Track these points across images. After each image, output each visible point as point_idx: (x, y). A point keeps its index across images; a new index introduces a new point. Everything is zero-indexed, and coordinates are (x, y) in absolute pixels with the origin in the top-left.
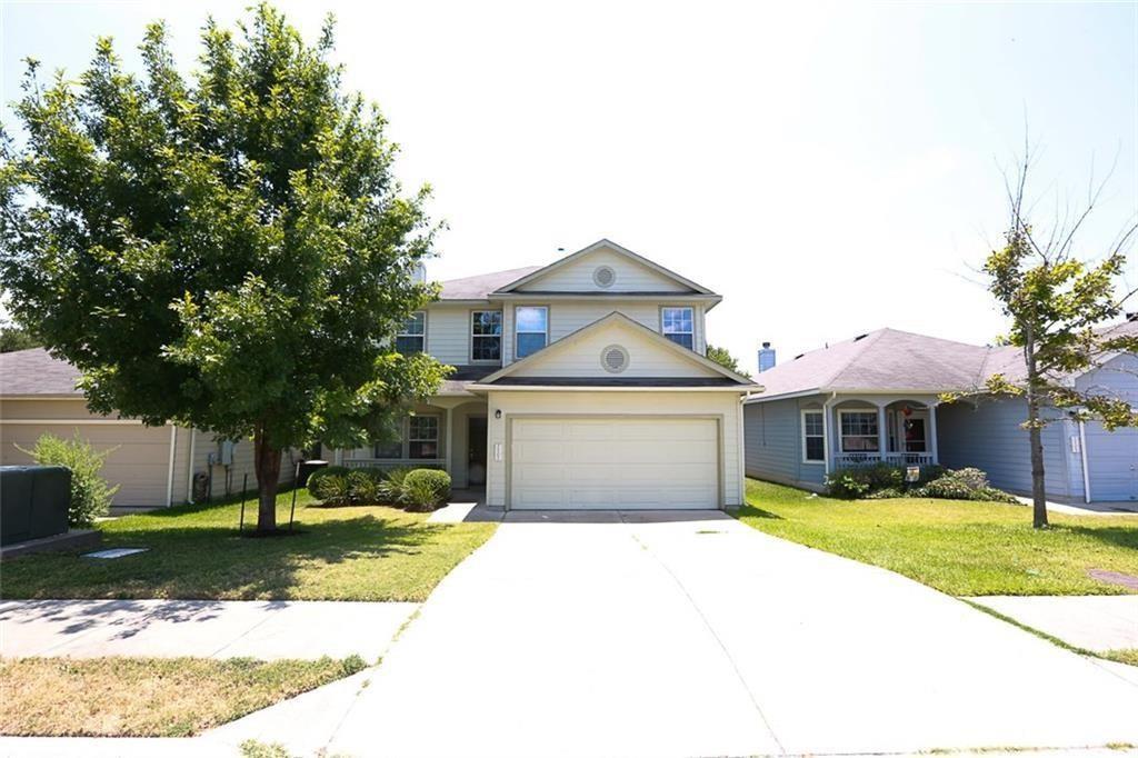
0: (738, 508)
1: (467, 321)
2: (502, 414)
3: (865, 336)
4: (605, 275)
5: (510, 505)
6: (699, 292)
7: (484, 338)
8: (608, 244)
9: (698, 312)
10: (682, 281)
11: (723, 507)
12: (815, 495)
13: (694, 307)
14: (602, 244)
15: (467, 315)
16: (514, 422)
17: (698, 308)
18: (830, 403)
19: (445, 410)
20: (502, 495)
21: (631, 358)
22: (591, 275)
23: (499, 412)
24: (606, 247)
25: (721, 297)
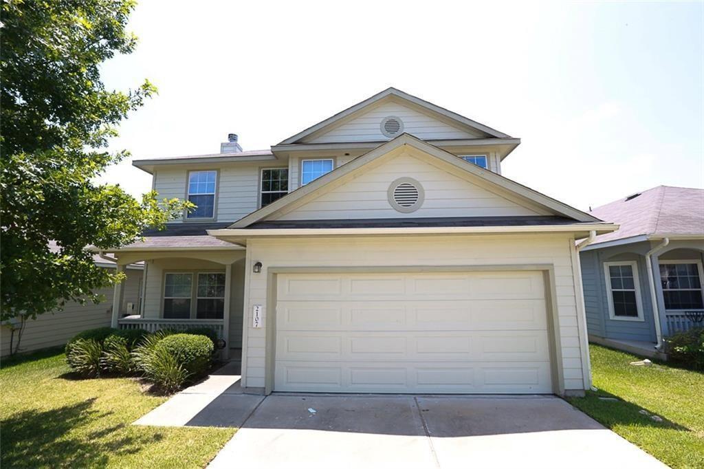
0: (583, 395)
1: (257, 178)
2: (264, 268)
3: (637, 195)
4: (392, 126)
5: (273, 385)
6: (496, 137)
7: (273, 194)
8: (394, 92)
9: (492, 159)
10: (474, 125)
11: (562, 393)
12: (647, 361)
13: (488, 154)
14: (389, 92)
15: (257, 173)
16: (279, 277)
17: (492, 155)
18: (657, 251)
19: (225, 266)
20: (261, 373)
21: (426, 192)
22: (378, 126)
23: (259, 265)
24: (393, 97)
25: (519, 139)
